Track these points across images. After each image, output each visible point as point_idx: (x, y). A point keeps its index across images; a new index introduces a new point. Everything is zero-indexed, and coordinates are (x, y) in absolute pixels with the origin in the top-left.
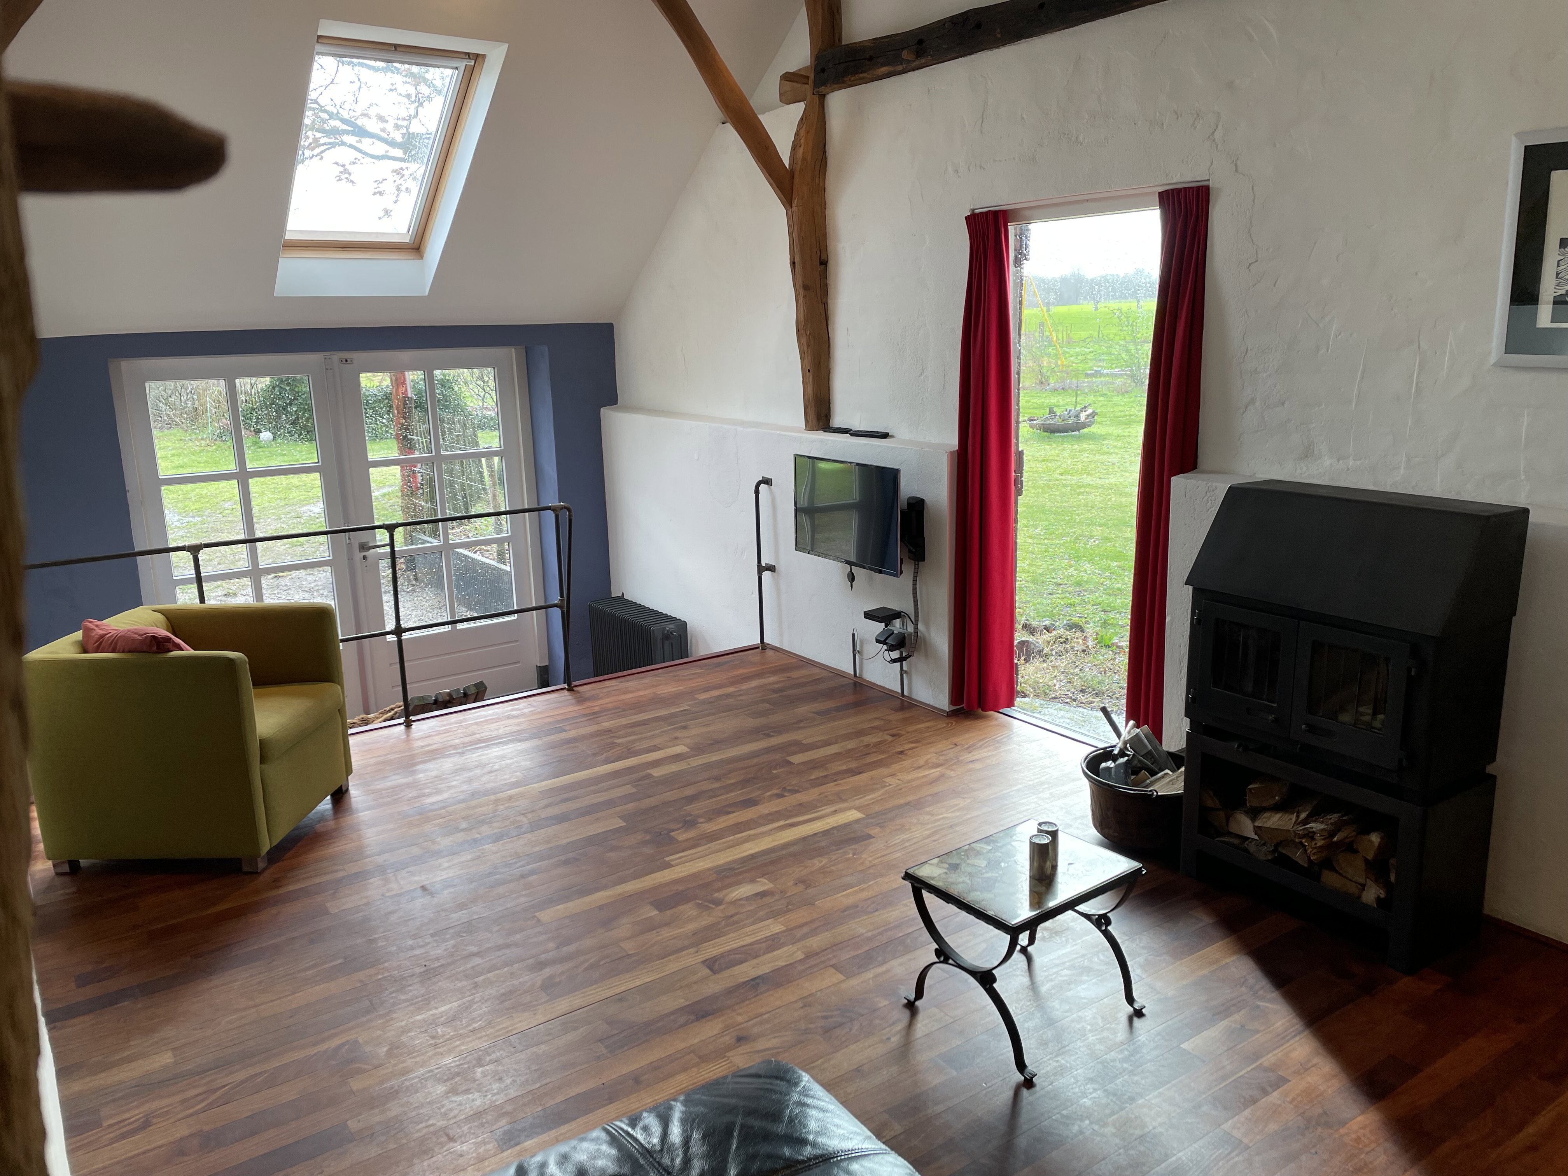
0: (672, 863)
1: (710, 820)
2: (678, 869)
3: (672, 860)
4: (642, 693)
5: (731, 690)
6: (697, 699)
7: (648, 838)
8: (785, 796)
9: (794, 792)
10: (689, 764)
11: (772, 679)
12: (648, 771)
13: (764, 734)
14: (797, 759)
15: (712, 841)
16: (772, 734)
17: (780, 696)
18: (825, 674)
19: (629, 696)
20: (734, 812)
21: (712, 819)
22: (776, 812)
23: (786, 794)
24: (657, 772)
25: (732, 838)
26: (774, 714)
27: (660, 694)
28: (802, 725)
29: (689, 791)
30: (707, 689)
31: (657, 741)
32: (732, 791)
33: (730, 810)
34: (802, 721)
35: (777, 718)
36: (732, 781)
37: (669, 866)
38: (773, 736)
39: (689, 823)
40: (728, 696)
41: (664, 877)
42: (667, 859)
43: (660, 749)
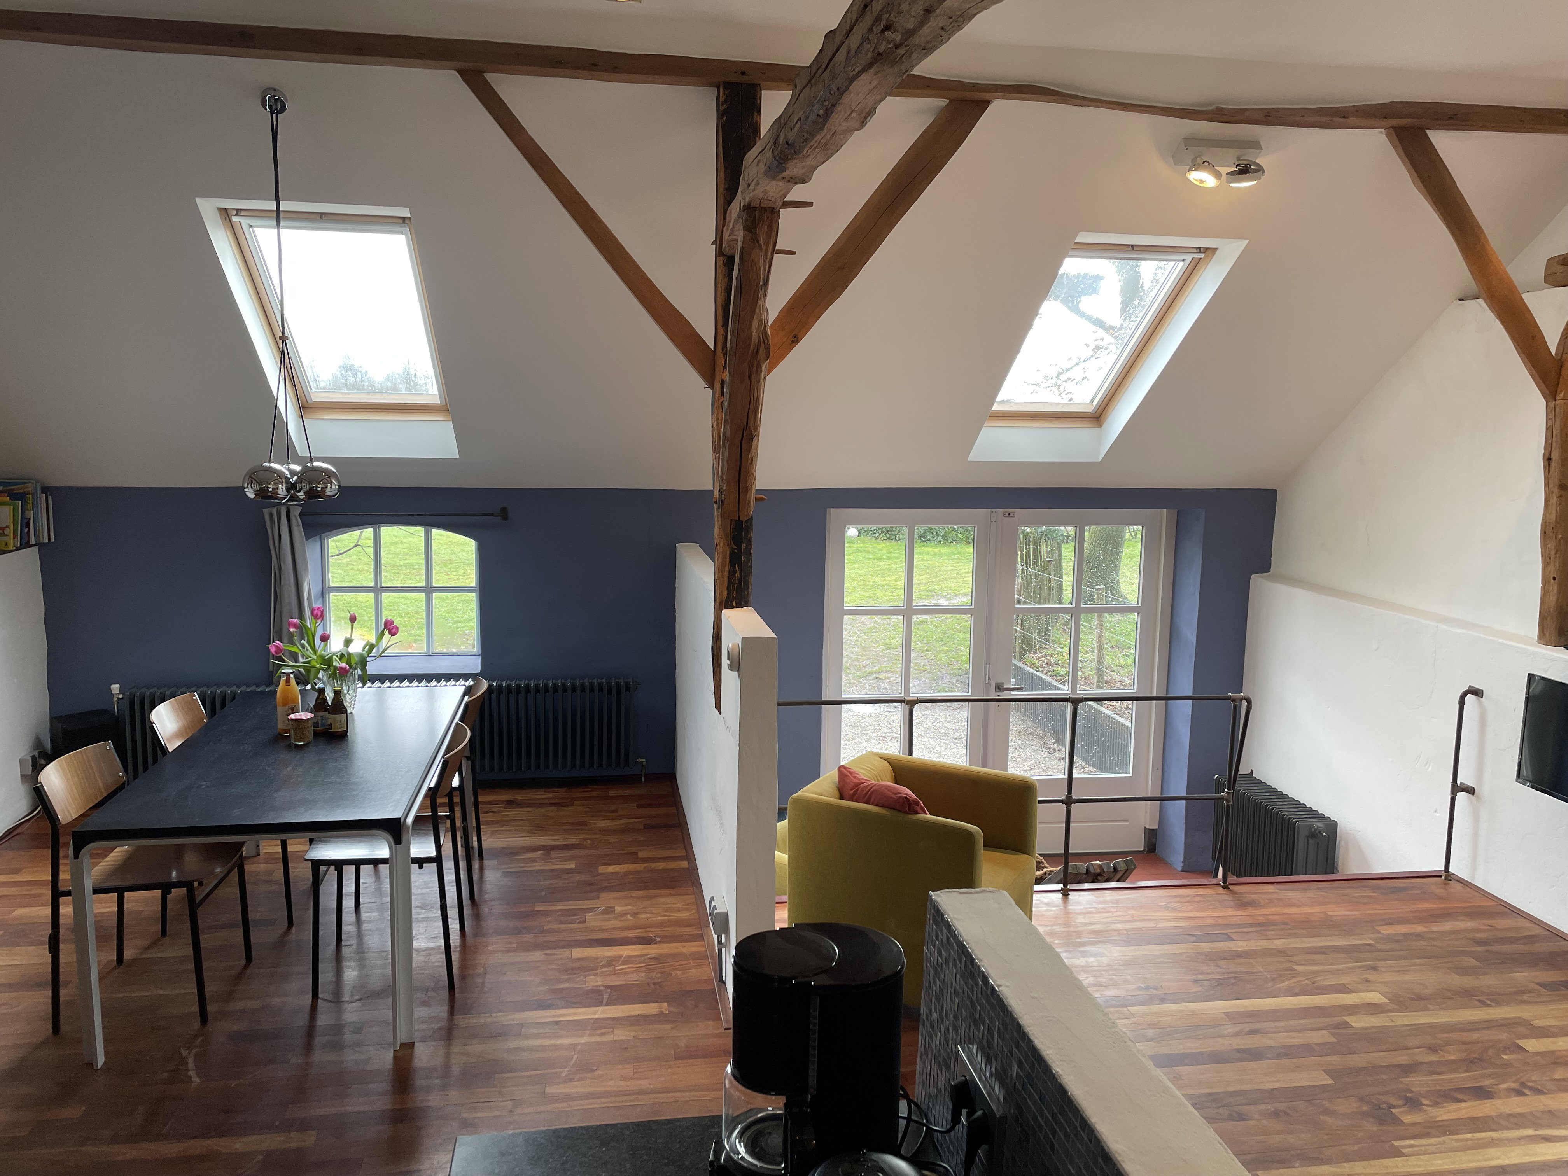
0: (1404, 1151)
1: (1436, 1104)
2: (1413, 1160)
3: (1403, 1147)
4: (1309, 910)
5: (1419, 928)
6: (1379, 932)
7: (1365, 1108)
8: (1525, 1095)
9: (1538, 1091)
10: (1392, 1021)
11: (1470, 924)
12: (1344, 1018)
13: (1479, 1001)
14: (1532, 1045)
15: (1444, 1134)
16: (1489, 1002)
17: (1487, 951)
18: (1537, 931)
19: (1294, 910)
20: (1464, 1101)
21: (1439, 1103)
22: (1520, 1114)
23: (1527, 1092)
24: (1358, 1022)
25: (1469, 1136)
26: (1485, 974)
27: (1332, 916)
28: (1525, 997)
29: (1402, 1058)
30: (1390, 922)
31: (1345, 980)
32: (1455, 1071)
33: (1459, 1096)
34: (1523, 992)
35: (1490, 981)
36: (1452, 1058)
37: (1397, 1153)
38: (1489, 1006)
39: (1413, 1103)
40: (1419, 936)
41: (1397, 1167)
42: (1397, 1143)
43: (1350, 991)
